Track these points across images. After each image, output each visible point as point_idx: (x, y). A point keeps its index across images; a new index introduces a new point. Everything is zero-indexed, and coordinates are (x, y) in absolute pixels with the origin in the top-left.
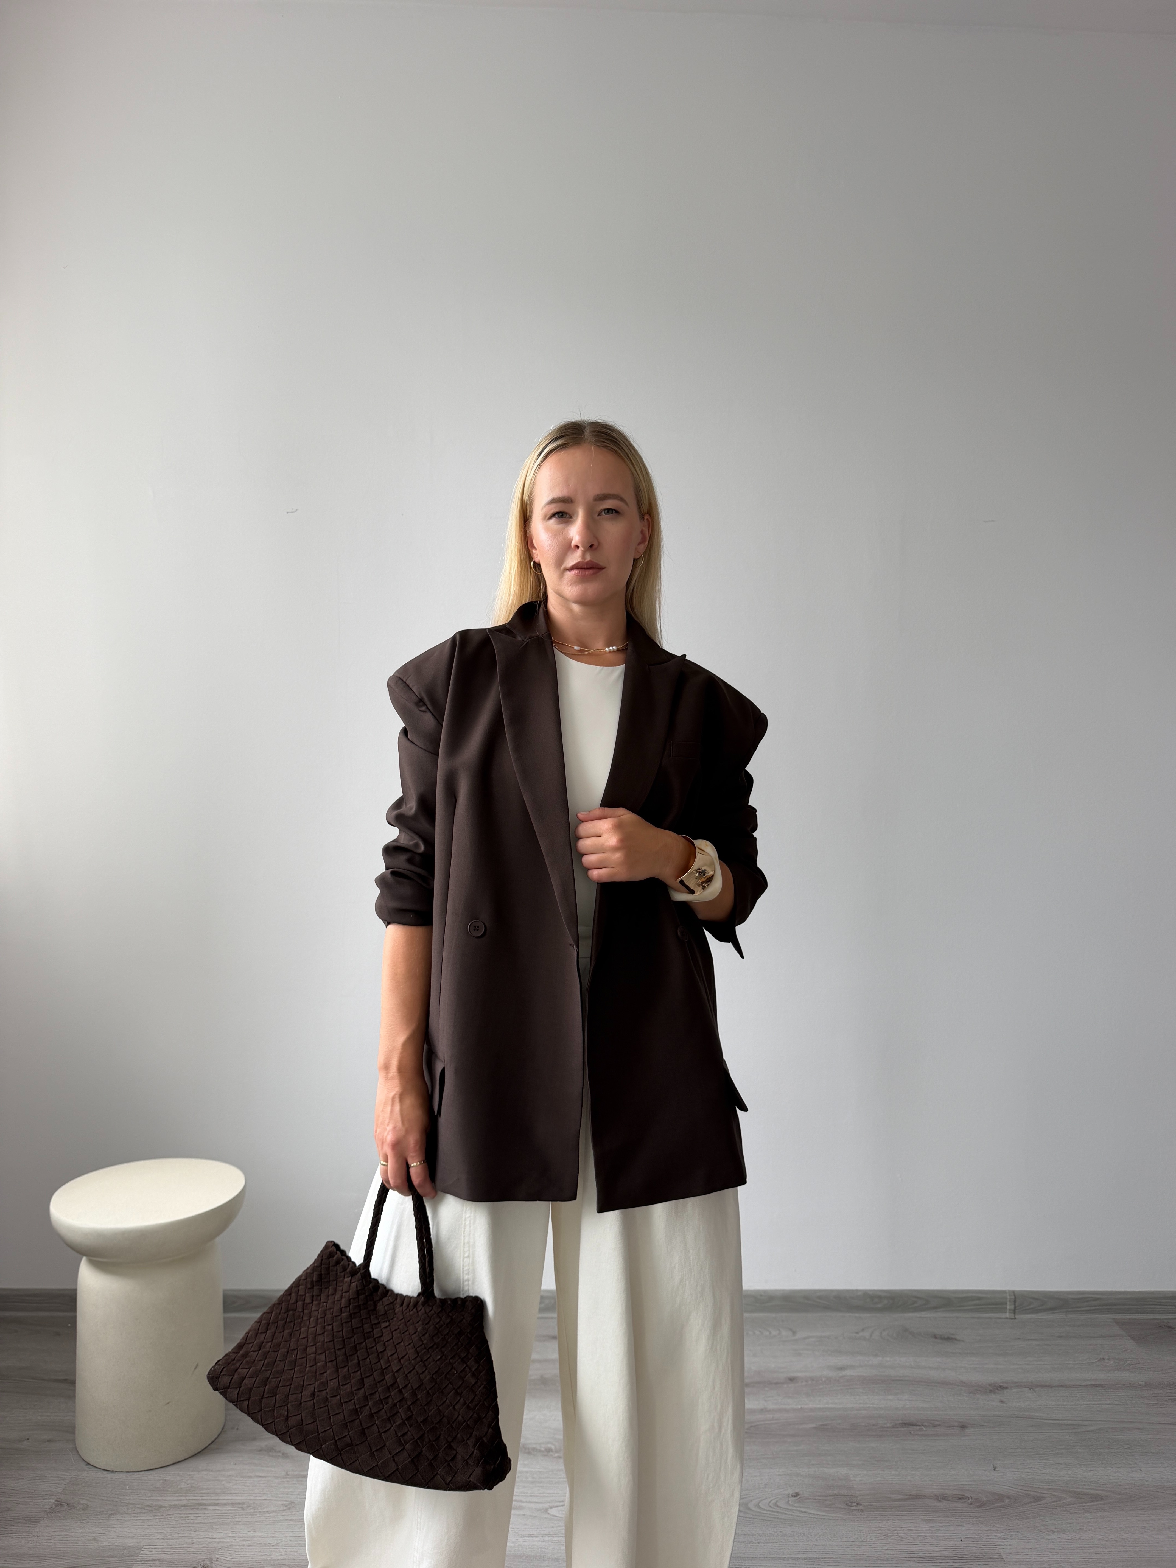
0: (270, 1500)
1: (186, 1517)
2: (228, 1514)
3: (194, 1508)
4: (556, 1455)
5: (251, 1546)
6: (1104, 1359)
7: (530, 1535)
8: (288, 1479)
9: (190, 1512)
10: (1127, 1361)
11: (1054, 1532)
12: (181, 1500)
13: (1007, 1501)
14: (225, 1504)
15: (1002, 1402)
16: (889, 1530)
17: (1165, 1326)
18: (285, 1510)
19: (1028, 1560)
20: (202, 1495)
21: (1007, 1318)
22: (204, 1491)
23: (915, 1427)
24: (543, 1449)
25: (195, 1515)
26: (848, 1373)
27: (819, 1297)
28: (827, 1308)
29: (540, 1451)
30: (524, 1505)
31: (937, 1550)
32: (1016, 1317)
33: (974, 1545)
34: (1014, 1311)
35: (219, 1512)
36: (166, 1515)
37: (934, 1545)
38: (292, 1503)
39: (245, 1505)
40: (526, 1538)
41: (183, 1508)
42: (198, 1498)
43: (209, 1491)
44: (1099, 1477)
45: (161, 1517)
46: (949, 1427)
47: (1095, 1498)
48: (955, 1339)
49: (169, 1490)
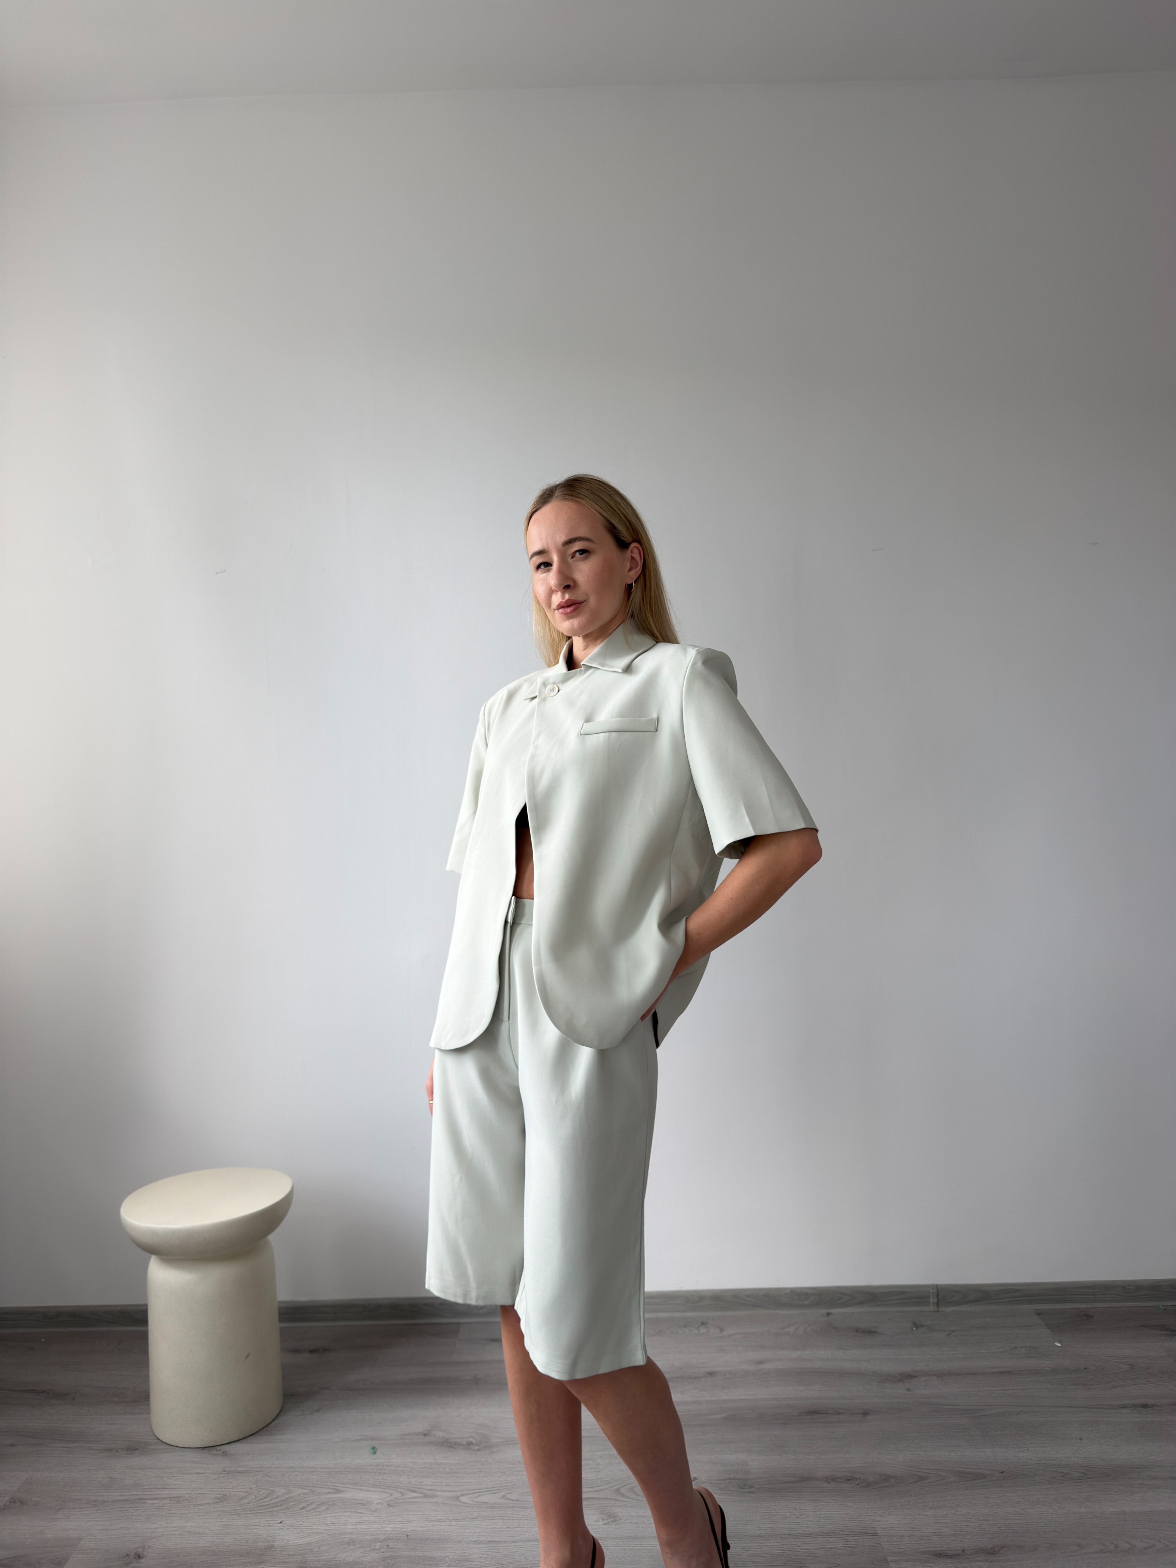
0: (205, 1494)
1: (126, 1510)
2: (164, 1507)
3: (134, 1503)
4: (476, 1448)
5: (181, 1535)
6: (1016, 1348)
7: (439, 1521)
8: (223, 1475)
9: (130, 1506)
10: (1038, 1348)
11: (931, 1508)
12: (123, 1495)
13: (893, 1481)
14: (163, 1499)
15: (908, 1390)
16: (775, 1510)
17: (1083, 1314)
18: (217, 1502)
19: (901, 1534)
20: (143, 1490)
21: (930, 1311)
22: (146, 1487)
23: (820, 1415)
24: (465, 1443)
25: (134, 1509)
26: (767, 1366)
27: (748, 1296)
28: (756, 1306)
29: (462, 1445)
30: (438, 1493)
31: (817, 1527)
32: (940, 1309)
33: (853, 1522)
34: (938, 1304)
35: (157, 1505)
36: (109, 1509)
37: (815, 1523)
38: (225, 1496)
39: (181, 1499)
40: (434, 1523)
41: (124, 1502)
42: (138, 1493)
43: (151, 1487)
44: (986, 1457)
45: (104, 1511)
46: (852, 1414)
47: (978, 1476)
48: (875, 1332)
49: (115, 1486)
